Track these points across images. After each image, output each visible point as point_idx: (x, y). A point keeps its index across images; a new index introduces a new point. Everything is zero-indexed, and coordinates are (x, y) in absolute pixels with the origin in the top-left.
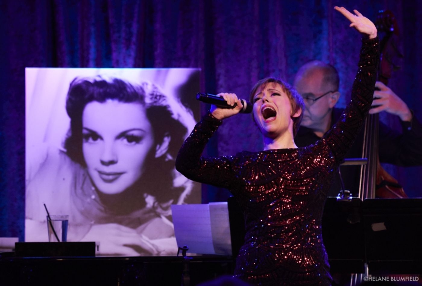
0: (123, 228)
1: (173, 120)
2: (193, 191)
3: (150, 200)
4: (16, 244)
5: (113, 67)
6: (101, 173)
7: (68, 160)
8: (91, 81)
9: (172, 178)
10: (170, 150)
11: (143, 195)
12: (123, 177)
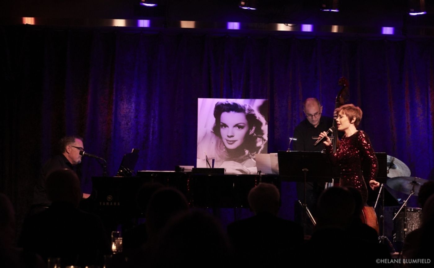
0: (236, 163)
1: (257, 119)
2: (264, 148)
3: (247, 152)
4: (193, 168)
5: (233, 98)
6: (227, 140)
7: (214, 135)
8: (224, 104)
9: (256, 143)
10: (255, 132)
11: (244, 150)
12: (236, 142)
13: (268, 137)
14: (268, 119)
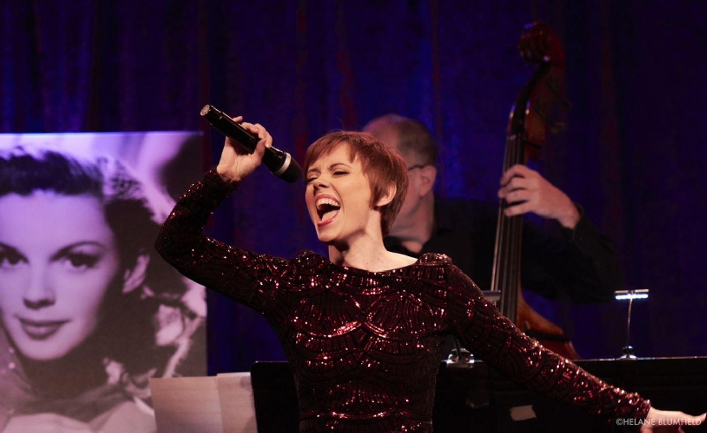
8: (6, 157)
10: (149, 279)
12: (65, 328)
13: (208, 301)
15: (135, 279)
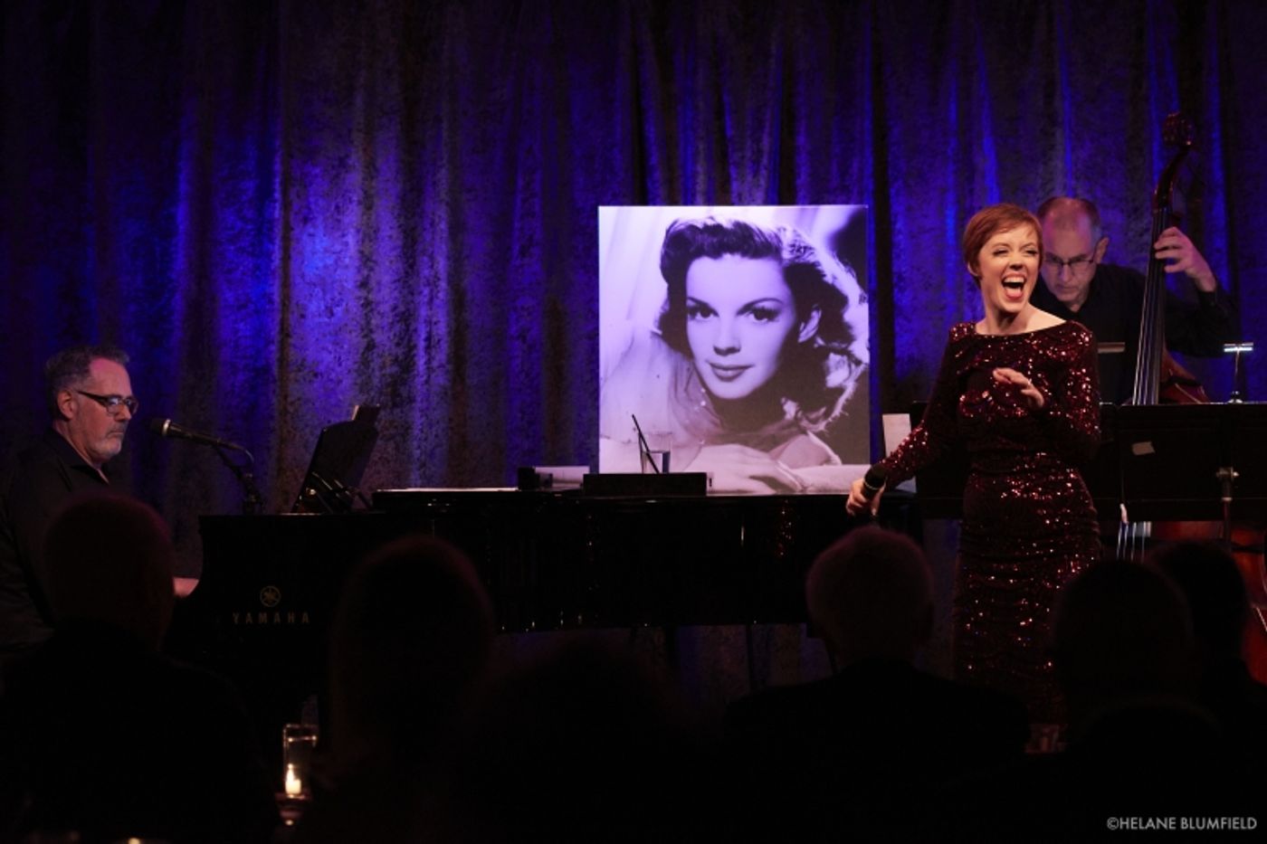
0: (750, 451)
1: (826, 284)
2: (857, 393)
3: (790, 408)
4: (585, 476)
5: (732, 204)
6: (714, 366)
7: (664, 347)
8: (700, 226)
9: (823, 373)
10: (821, 331)
11: (779, 401)
12: (749, 372)
13: (871, 349)
14: (870, 281)
15: (809, 330)
